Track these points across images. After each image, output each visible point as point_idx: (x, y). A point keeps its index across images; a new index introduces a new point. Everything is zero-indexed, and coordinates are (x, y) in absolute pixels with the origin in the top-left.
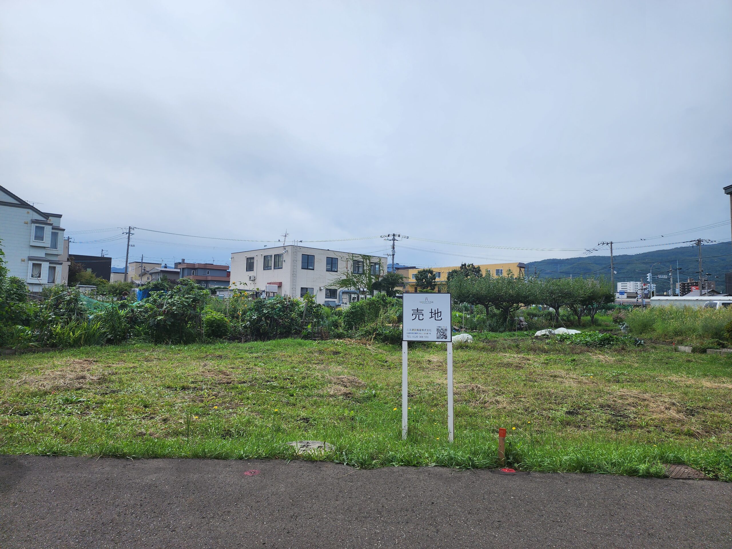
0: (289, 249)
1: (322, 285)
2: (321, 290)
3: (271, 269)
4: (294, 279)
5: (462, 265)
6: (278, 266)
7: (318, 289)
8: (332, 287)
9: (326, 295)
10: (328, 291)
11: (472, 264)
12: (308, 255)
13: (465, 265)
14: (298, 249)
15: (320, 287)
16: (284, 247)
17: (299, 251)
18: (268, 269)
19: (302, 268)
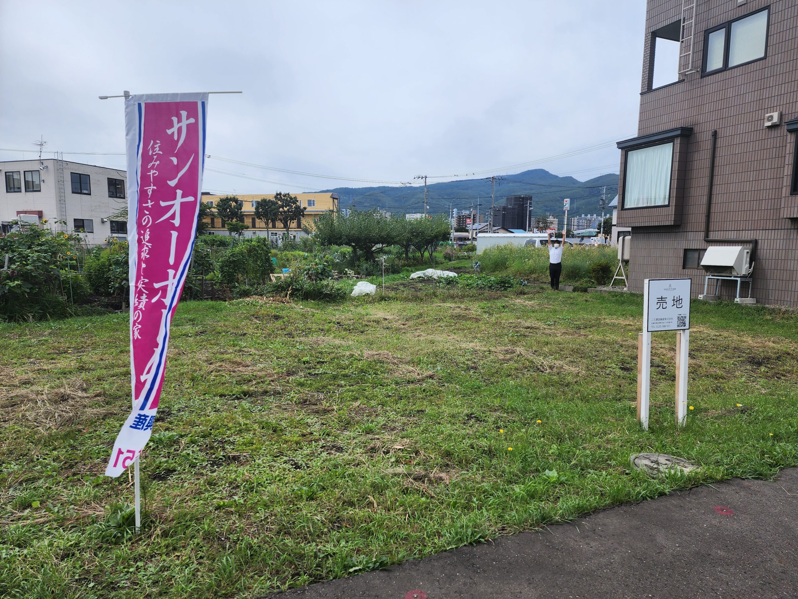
0: (50, 165)
1: (104, 216)
2: (103, 222)
3: (20, 192)
4: (63, 208)
5: (277, 194)
6: (31, 187)
7: (100, 220)
8: (119, 218)
9: (111, 229)
10: (114, 224)
11: (288, 194)
12: (80, 174)
13: (280, 194)
14: (64, 165)
15: (102, 219)
16: (41, 161)
17: (66, 168)
18: (15, 192)
19: (73, 192)
